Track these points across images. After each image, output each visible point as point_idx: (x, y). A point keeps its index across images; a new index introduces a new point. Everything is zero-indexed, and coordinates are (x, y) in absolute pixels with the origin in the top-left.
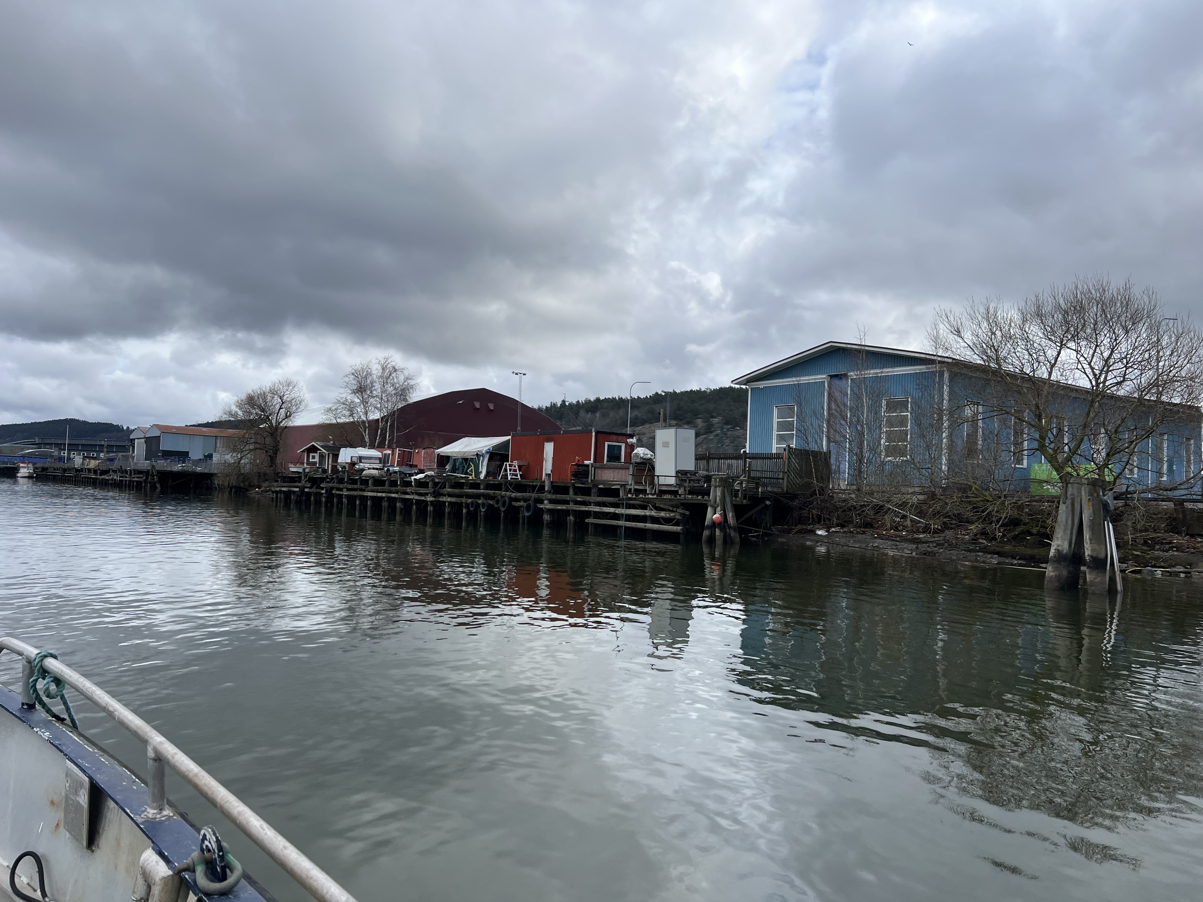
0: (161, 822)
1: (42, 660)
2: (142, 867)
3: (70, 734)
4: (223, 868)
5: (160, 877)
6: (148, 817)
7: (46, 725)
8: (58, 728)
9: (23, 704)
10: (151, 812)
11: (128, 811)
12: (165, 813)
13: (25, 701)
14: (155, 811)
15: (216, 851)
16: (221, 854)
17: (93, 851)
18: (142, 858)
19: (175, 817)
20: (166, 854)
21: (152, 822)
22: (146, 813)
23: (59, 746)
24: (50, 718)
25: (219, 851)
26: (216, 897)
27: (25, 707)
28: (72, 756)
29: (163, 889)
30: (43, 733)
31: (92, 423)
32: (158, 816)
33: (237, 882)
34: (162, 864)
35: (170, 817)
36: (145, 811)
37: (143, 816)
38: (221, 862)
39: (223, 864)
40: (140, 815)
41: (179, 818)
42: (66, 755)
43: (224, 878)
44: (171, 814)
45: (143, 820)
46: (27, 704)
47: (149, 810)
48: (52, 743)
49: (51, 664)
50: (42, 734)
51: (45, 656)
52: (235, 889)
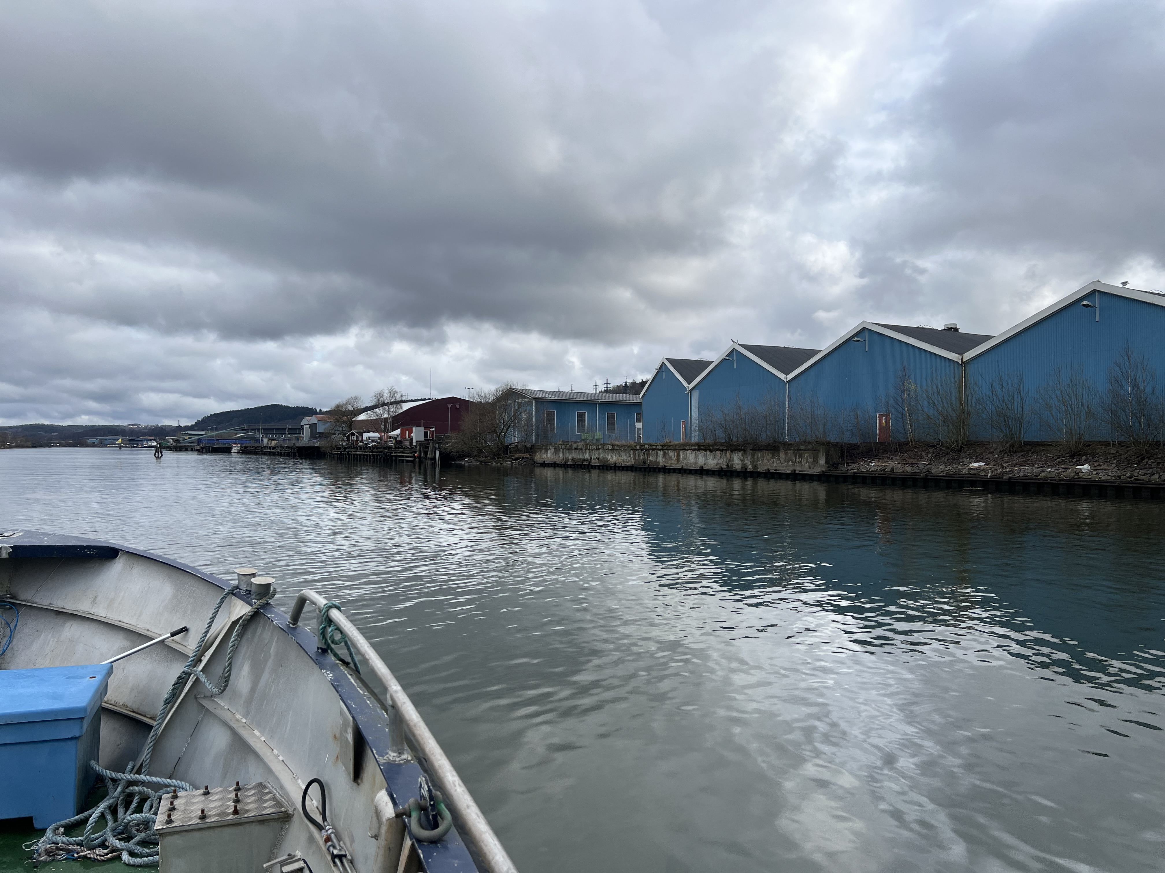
0: (400, 765)
1: (328, 610)
2: (375, 806)
3: (350, 677)
4: (435, 817)
5: (386, 818)
6: (390, 760)
7: (333, 668)
8: (341, 670)
9: (318, 648)
10: (392, 755)
11: (375, 752)
12: (404, 757)
13: (320, 646)
14: (395, 754)
15: (428, 800)
16: (432, 803)
17: (358, 784)
18: (376, 798)
19: (412, 762)
20: (395, 796)
21: (392, 764)
22: (388, 756)
23: (336, 687)
24: (338, 662)
25: (431, 800)
26: (426, 844)
27: (320, 651)
28: (345, 696)
29: (388, 829)
30: (328, 674)
31: (292, 408)
32: (397, 759)
33: (446, 832)
34: (390, 805)
35: (407, 761)
36: (387, 753)
37: (385, 758)
38: (433, 810)
39: (434, 813)
40: (383, 757)
41: (416, 763)
42: (340, 696)
43: (436, 826)
44: (410, 758)
45: (385, 761)
46: (321, 648)
47: (390, 753)
48: (332, 684)
49: (335, 614)
50: (326, 675)
51: (330, 607)
52: (445, 838)
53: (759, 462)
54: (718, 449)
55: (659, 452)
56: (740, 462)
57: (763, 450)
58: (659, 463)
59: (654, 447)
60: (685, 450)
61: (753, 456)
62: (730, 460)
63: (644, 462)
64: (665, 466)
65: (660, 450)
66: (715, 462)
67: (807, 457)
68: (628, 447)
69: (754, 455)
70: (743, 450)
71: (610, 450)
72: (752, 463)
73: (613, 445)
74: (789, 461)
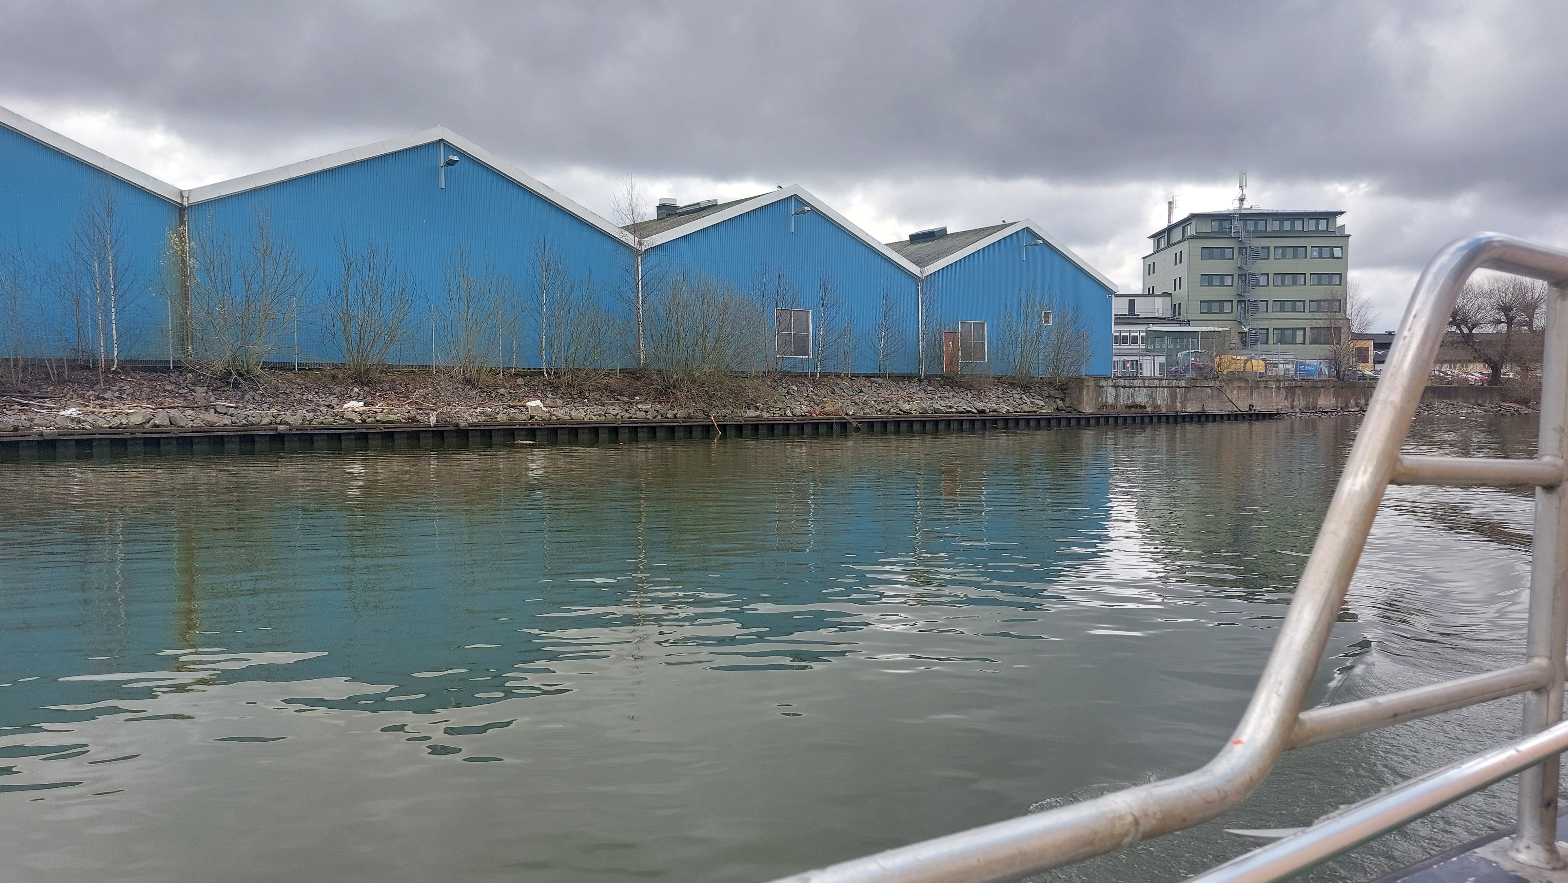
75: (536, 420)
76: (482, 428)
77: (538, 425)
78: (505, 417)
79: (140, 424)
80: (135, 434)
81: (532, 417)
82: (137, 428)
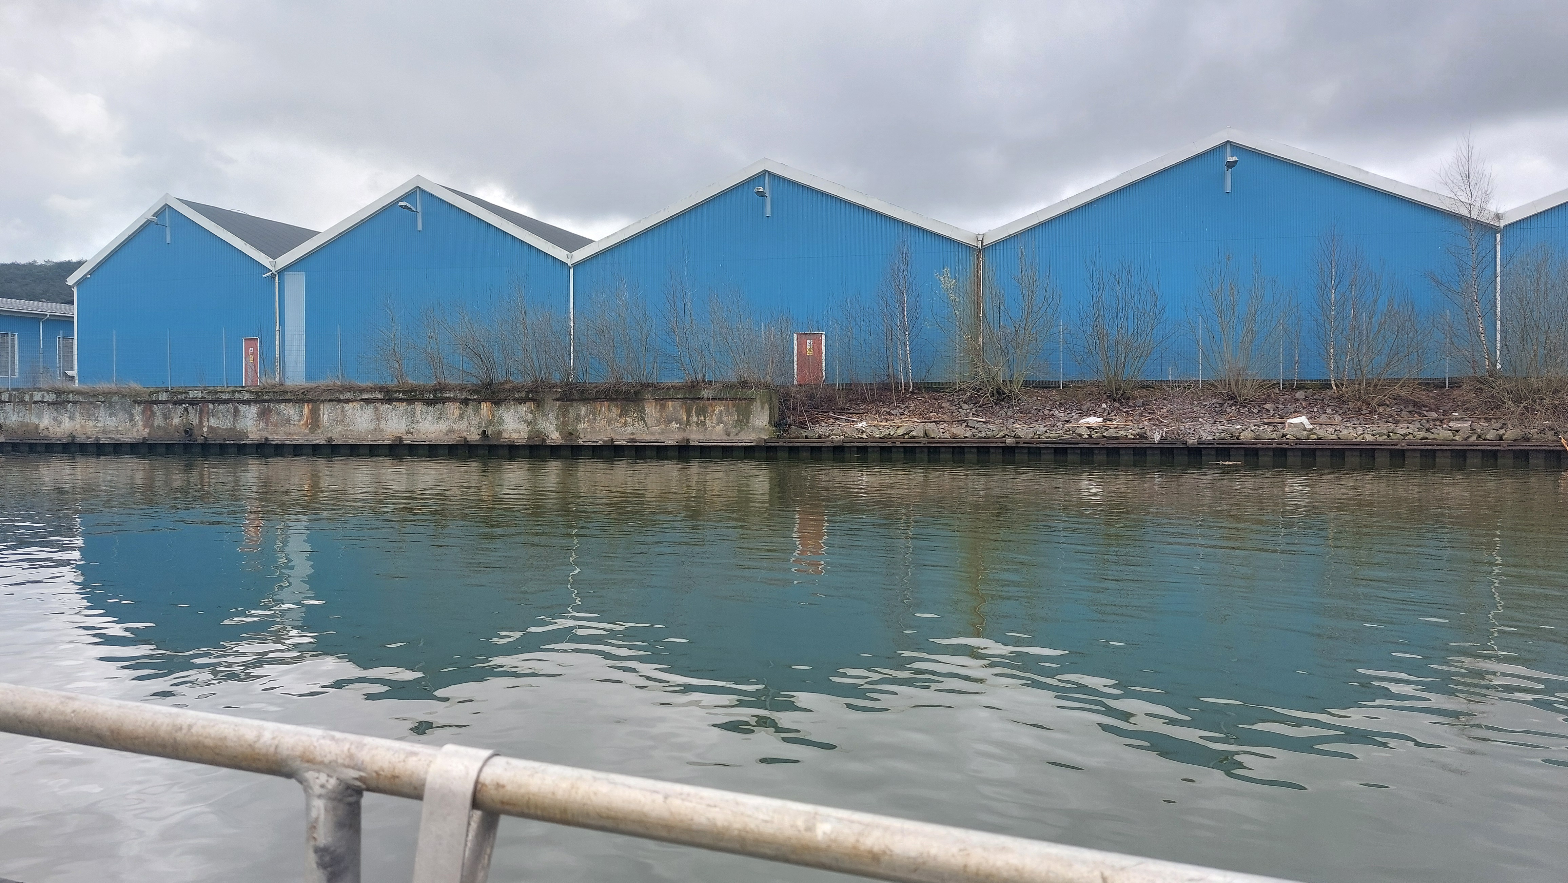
53: (581, 426)
54: (454, 400)
55: (242, 408)
56: (523, 427)
57: (596, 399)
58: (244, 434)
59: (225, 397)
60: (339, 401)
61: (564, 412)
62: (490, 423)
63: (188, 432)
64: (266, 439)
65: (247, 402)
66: (443, 426)
67: (721, 413)
68: (123, 396)
69: (567, 411)
70: (531, 400)
71: (49, 403)
72: (560, 428)
73: (58, 392)
74: (670, 422)
75: (1287, 439)
76: (1216, 446)
77: (1287, 444)
78: (1252, 435)
79: (902, 435)
80: (895, 443)
81: (1284, 436)
82: (900, 438)
